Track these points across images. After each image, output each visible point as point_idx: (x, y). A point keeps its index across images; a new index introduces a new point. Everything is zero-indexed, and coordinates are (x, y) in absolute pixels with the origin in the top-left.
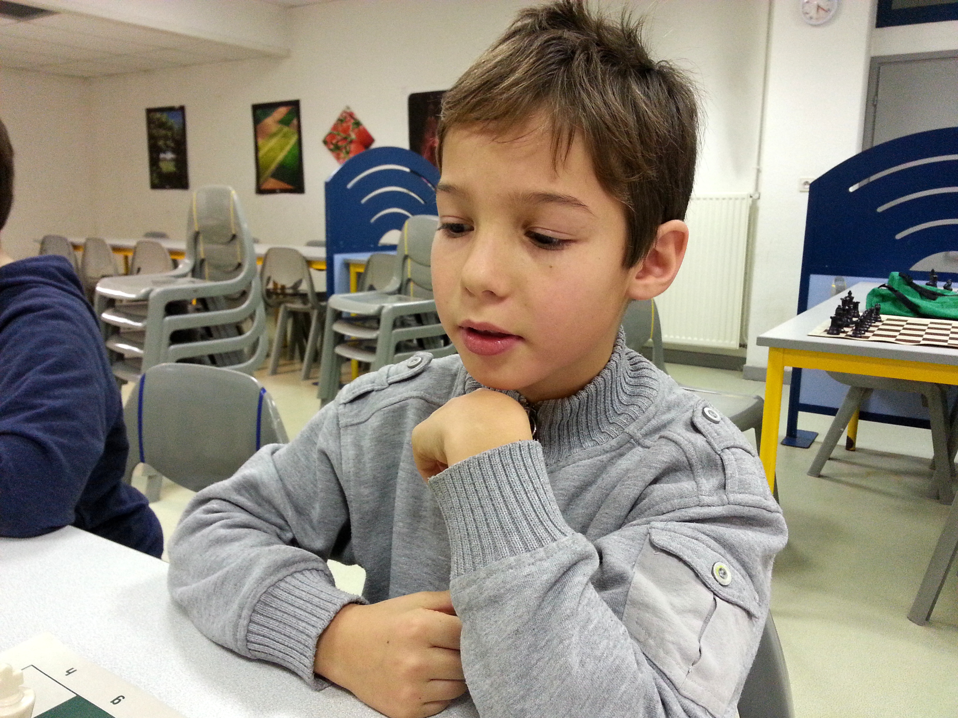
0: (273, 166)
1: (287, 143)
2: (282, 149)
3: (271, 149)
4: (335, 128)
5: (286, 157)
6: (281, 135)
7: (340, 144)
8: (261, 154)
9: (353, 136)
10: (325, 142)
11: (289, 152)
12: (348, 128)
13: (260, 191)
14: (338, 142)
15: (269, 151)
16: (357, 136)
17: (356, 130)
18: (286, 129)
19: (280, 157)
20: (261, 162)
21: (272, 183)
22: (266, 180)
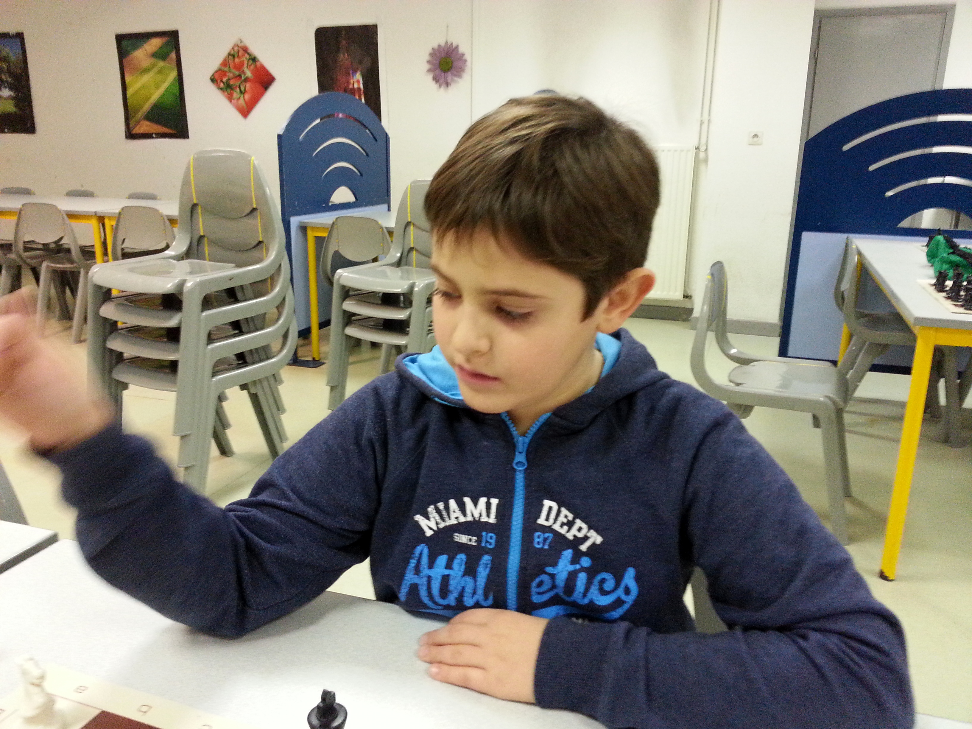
0: (146, 107)
1: (164, 81)
2: (157, 87)
3: (144, 87)
4: (225, 63)
5: (163, 96)
6: (155, 70)
7: (232, 82)
8: (129, 93)
9: (249, 74)
10: (213, 80)
11: (167, 90)
12: (242, 64)
13: (131, 135)
14: (229, 79)
15: (140, 89)
16: (253, 73)
17: (253, 67)
18: (161, 64)
19: (155, 96)
20: (130, 102)
21: (145, 127)
22: (138, 123)
